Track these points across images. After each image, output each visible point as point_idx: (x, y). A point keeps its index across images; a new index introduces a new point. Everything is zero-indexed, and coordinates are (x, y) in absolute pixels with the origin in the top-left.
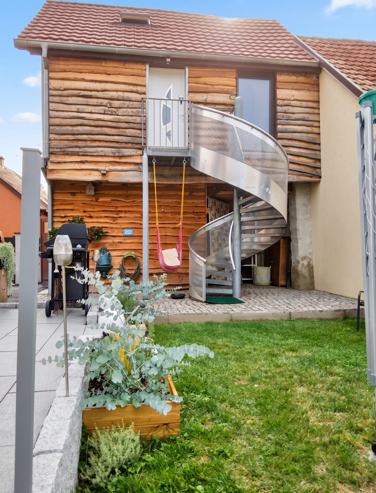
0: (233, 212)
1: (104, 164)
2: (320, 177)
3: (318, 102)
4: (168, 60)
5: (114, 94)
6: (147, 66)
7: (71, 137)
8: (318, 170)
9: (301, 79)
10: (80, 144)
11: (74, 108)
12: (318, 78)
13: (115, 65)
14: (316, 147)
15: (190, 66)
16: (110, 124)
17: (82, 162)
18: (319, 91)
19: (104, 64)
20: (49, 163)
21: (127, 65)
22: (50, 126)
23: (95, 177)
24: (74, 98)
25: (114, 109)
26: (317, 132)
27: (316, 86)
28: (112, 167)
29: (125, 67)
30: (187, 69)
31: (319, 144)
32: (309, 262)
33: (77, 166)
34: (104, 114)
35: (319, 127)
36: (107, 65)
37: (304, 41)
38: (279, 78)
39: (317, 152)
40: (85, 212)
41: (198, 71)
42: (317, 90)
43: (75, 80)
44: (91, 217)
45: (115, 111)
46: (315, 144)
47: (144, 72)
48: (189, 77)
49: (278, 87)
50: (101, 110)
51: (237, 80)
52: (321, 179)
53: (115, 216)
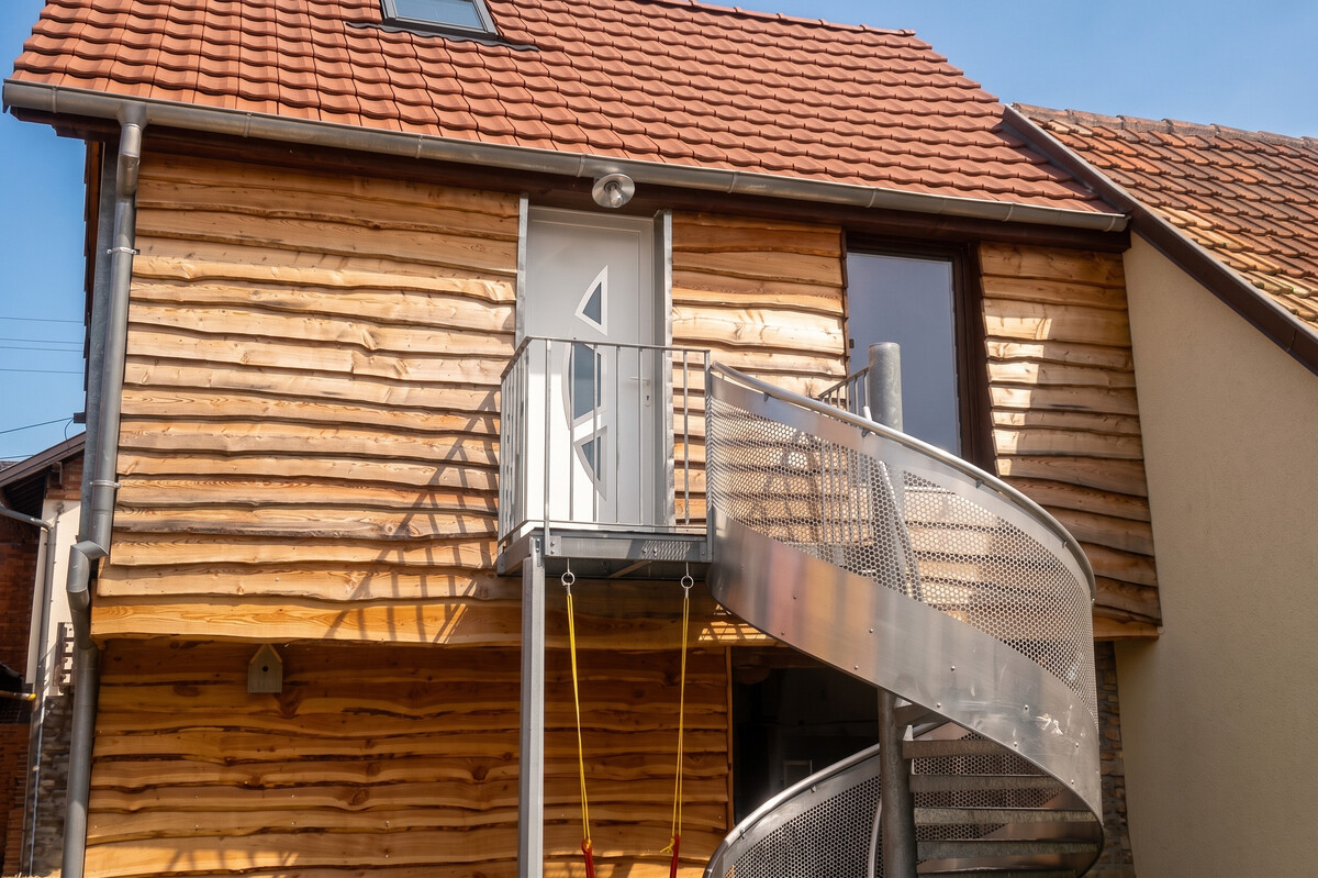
0: (877, 747)
2: (1157, 623)
3: (1127, 350)
6: (524, 204)
8: (1148, 595)
12: (1120, 262)
13: (405, 194)
15: (677, 211)
17: (250, 567)
18: (1126, 312)
19: (357, 191)
21: (447, 200)
26: (1134, 455)
27: (1115, 297)
29: (440, 205)
30: (668, 220)
31: (1145, 500)
35: (1139, 437)
36: (370, 195)
37: (1046, 127)
38: (991, 262)
39: (1138, 531)
40: (230, 763)
42: (1122, 307)
44: (255, 787)
45: (394, 367)
47: (507, 224)
48: (674, 250)
49: (987, 292)
50: (343, 360)
51: (842, 259)
52: (1160, 630)
53: (360, 778)
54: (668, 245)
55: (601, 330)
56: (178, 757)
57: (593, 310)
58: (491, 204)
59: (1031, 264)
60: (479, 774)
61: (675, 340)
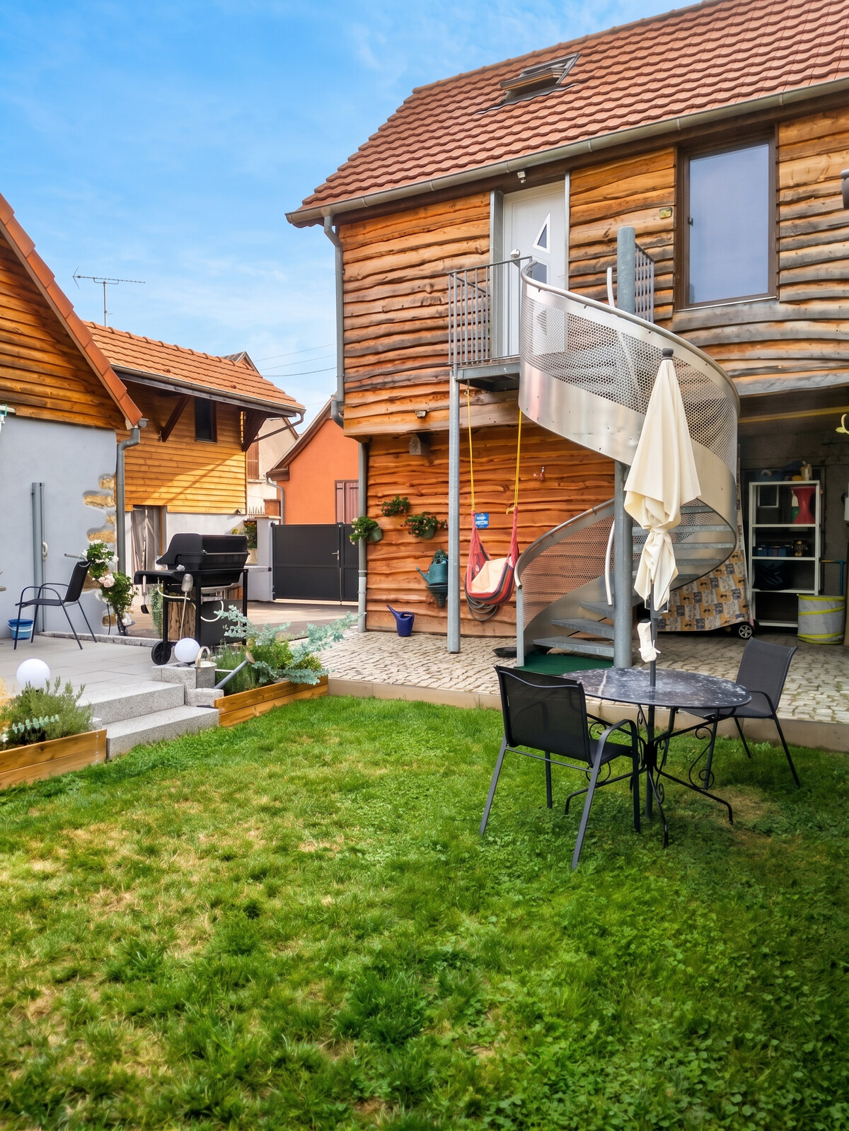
1: (423, 400)
4: (522, 175)
5: (439, 266)
6: (492, 196)
7: (373, 359)
10: (389, 367)
11: (378, 306)
16: (430, 323)
17: (391, 400)
20: (344, 409)
21: (459, 205)
22: (344, 345)
23: (409, 425)
25: (439, 294)
28: (433, 404)
30: (567, 179)
33: (382, 409)
34: (422, 306)
40: (412, 486)
41: (591, 176)
43: (381, 255)
44: (421, 495)
45: (438, 298)
48: (572, 195)
50: (418, 299)
54: (567, 193)
57: (542, 241)
58: (478, 200)
60: (506, 488)
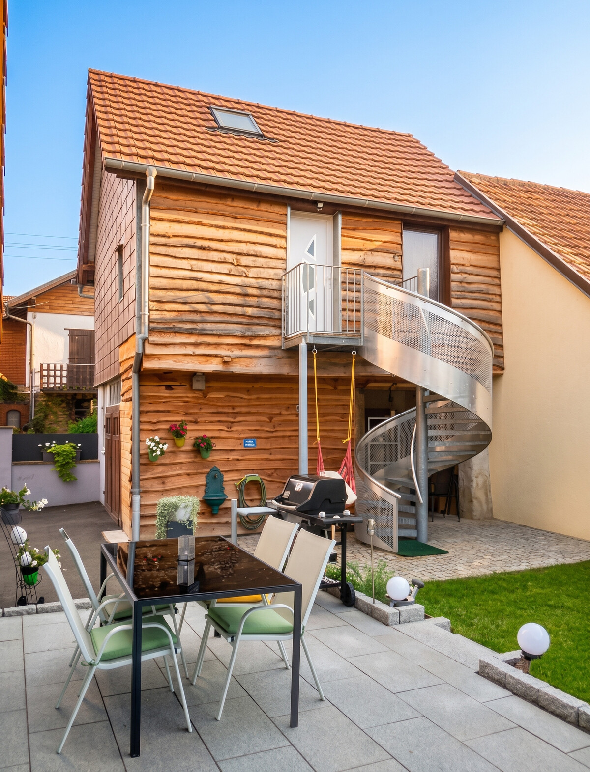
1: (227, 348)
2: (503, 369)
3: (499, 270)
4: (321, 205)
5: (243, 248)
6: (289, 209)
8: (502, 359)
9: (478, 238)
10: (194, 317)
11: (186, 264)
12: (498, 237)
14: (497, 328)
15: (344, 213)
16: (237, 289)
17: (196, 344)
18: (499, 255)
19: (229, 203)
20: (146, 344)
22: (150, 289)
23: (214, 366)
24: (186, 250)
25: (243, 269)
26: (498, 309)
27: (496, 250)
28: (240, 353)
29: (259, 209)
30: (340, 217)
31: (501, 325)
32: (485, 482)
33: (189, 350)
34: (230, 275)
35: (500, 303)
36: (234, 204)
38: (453, 235)
39: (500, 337)
40: (188, 414)
44: (196, 422)
45: (243, 271)
46: (496, 324)
47: (283, 217)
48: (342, 228)
49: (451, 247)
50: (225, 268)
51: (401, 234)
52: (504, 371)
53: (231, 420)
54: (340, 226)
55: (313, 259)
56: (169, 411)
57: (311, 251)
58: (277, 209)
59: (466, 236)
60: (271, 419)
61: (343, 263)
